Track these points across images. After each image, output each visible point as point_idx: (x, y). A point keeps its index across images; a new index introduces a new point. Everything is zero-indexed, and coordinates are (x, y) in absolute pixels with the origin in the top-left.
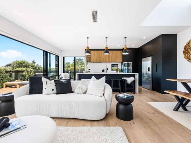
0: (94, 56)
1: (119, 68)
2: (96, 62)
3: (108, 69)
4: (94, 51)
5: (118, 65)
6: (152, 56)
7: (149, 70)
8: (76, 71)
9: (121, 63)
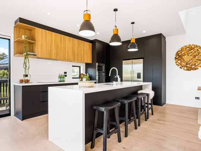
1: (82, 72)
5: (80, 67)
6: (143, 58)
9: (84, 64)
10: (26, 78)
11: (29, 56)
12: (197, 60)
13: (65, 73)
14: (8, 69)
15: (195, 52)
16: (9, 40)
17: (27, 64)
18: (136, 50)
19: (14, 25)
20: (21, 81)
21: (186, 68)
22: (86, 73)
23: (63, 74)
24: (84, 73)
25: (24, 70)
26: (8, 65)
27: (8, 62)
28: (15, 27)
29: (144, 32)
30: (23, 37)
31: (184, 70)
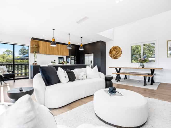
0: (43, 47)
1: (64, 61)
2: (45, 53)
3: (56, 61)
4: (43, 42)
5: (63, 58)
6: (93, 53)
7: (91, 63)
8: (15, 63)
9: (66, 56)
10: (35, 63)
11: (36, 53)
12: (117, 54)
13: (55, 61)
14: (28, 59)
15: (117, 50)
16: (29, 46)
17: (36, 57)
18: (83, 50)
19: (30, 40)
20: (33, 64)
21: (113, 58)
22: (66, 61)
23: (54, 61)
24: (65, 61)
25: (34, 59)
26: (28, 57)
27: (28, 56)
28: (31, 41)
29: (91, 40)
30: (34, 45)
31: (113, 59)
